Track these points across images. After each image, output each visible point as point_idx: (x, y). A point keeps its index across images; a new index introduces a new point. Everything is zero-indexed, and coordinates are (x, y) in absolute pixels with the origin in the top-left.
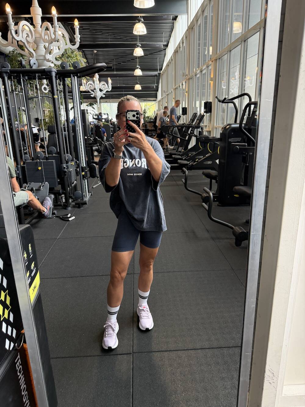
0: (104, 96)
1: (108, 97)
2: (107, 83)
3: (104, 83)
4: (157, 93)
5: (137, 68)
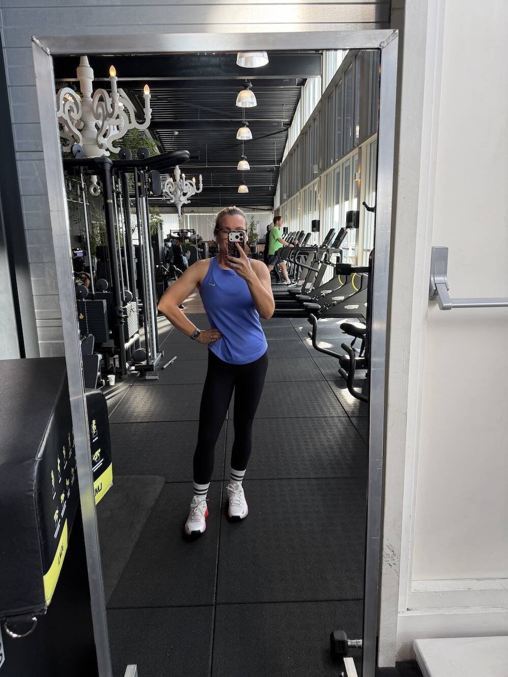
0: (189, 202)
4: (273, 198)
5: (242, 159)
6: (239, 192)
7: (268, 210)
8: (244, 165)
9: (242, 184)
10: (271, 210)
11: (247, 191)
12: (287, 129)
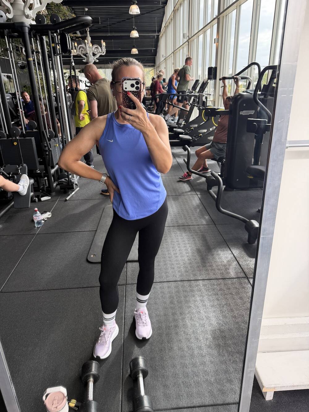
0: (97, 61)
1: (102, 62)
2: (101, 47)
3: (96, 47)
4: (155, 58)
5: (134, 29)
6: (132, 53)
7: (152, 66)
8: (135, 34)
9: (134, 47)
10: (154, 66)
11: (137, 52)
12: (165, 7)
